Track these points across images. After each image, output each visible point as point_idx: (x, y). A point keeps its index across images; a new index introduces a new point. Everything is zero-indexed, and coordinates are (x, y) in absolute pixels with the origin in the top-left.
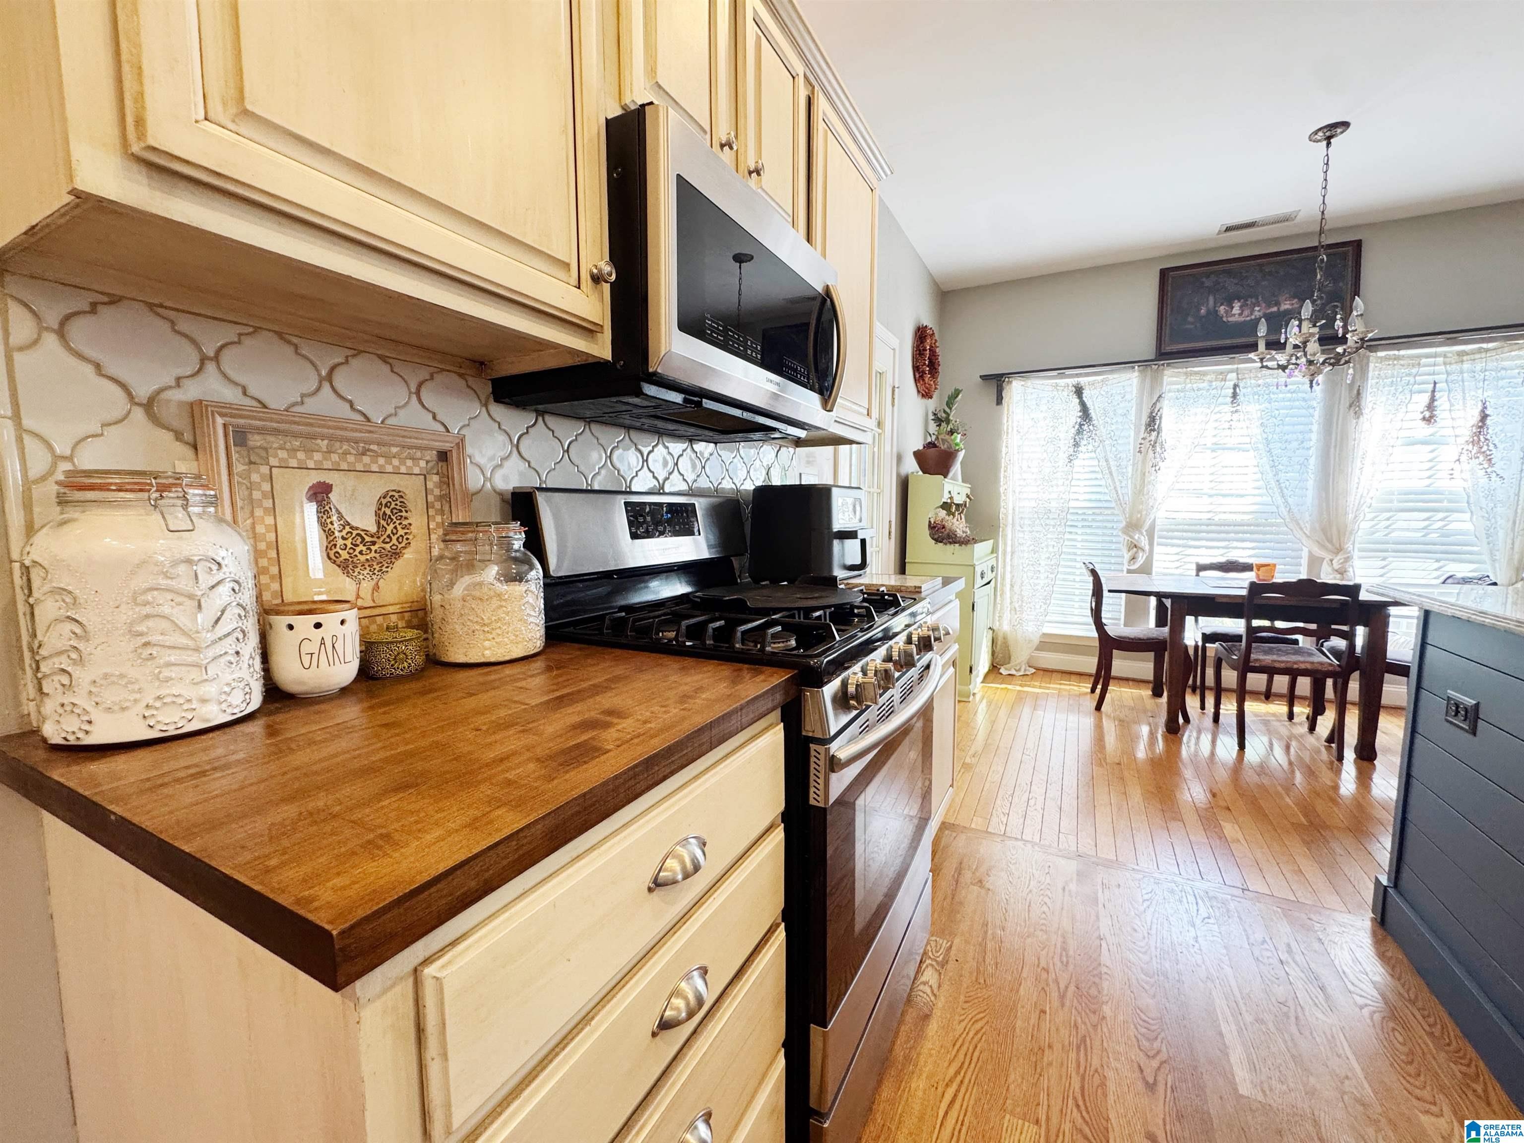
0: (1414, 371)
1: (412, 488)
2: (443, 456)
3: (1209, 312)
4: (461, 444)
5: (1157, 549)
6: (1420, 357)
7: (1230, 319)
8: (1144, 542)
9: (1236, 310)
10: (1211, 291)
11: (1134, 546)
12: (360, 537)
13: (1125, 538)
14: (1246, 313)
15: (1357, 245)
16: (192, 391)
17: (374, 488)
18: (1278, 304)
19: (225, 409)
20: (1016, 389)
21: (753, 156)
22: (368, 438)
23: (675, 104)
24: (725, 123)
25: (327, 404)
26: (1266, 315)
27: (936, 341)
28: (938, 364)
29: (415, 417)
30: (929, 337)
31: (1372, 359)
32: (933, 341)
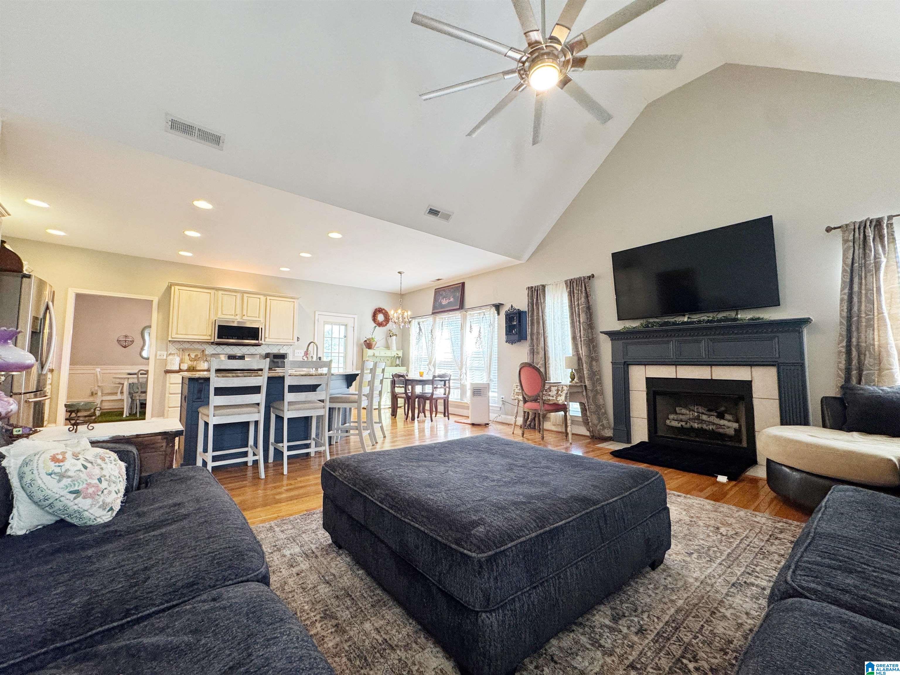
1: (199, 354)
2: (203, 350)
3: (441, 302)
5: (437, 370)
9: (444, 301)
10: (441, 295)
11: (429, 369)
12: (193, 358)
15: (463, 284)
16: (179, 347)
17: (195, 354)
18: (450, 299)
19: (182, 348)
20: (413, 322)
21: (245, 313)
22: (195, 350)
23: (227, 315)
24: (238, 311)
25: (191, 347)
26: (448, 302)
27: (386, 311)
28: (389, 317)
29: (200, 347)
30: (380, 311)
31: (467, 314)
32: (383, 311)
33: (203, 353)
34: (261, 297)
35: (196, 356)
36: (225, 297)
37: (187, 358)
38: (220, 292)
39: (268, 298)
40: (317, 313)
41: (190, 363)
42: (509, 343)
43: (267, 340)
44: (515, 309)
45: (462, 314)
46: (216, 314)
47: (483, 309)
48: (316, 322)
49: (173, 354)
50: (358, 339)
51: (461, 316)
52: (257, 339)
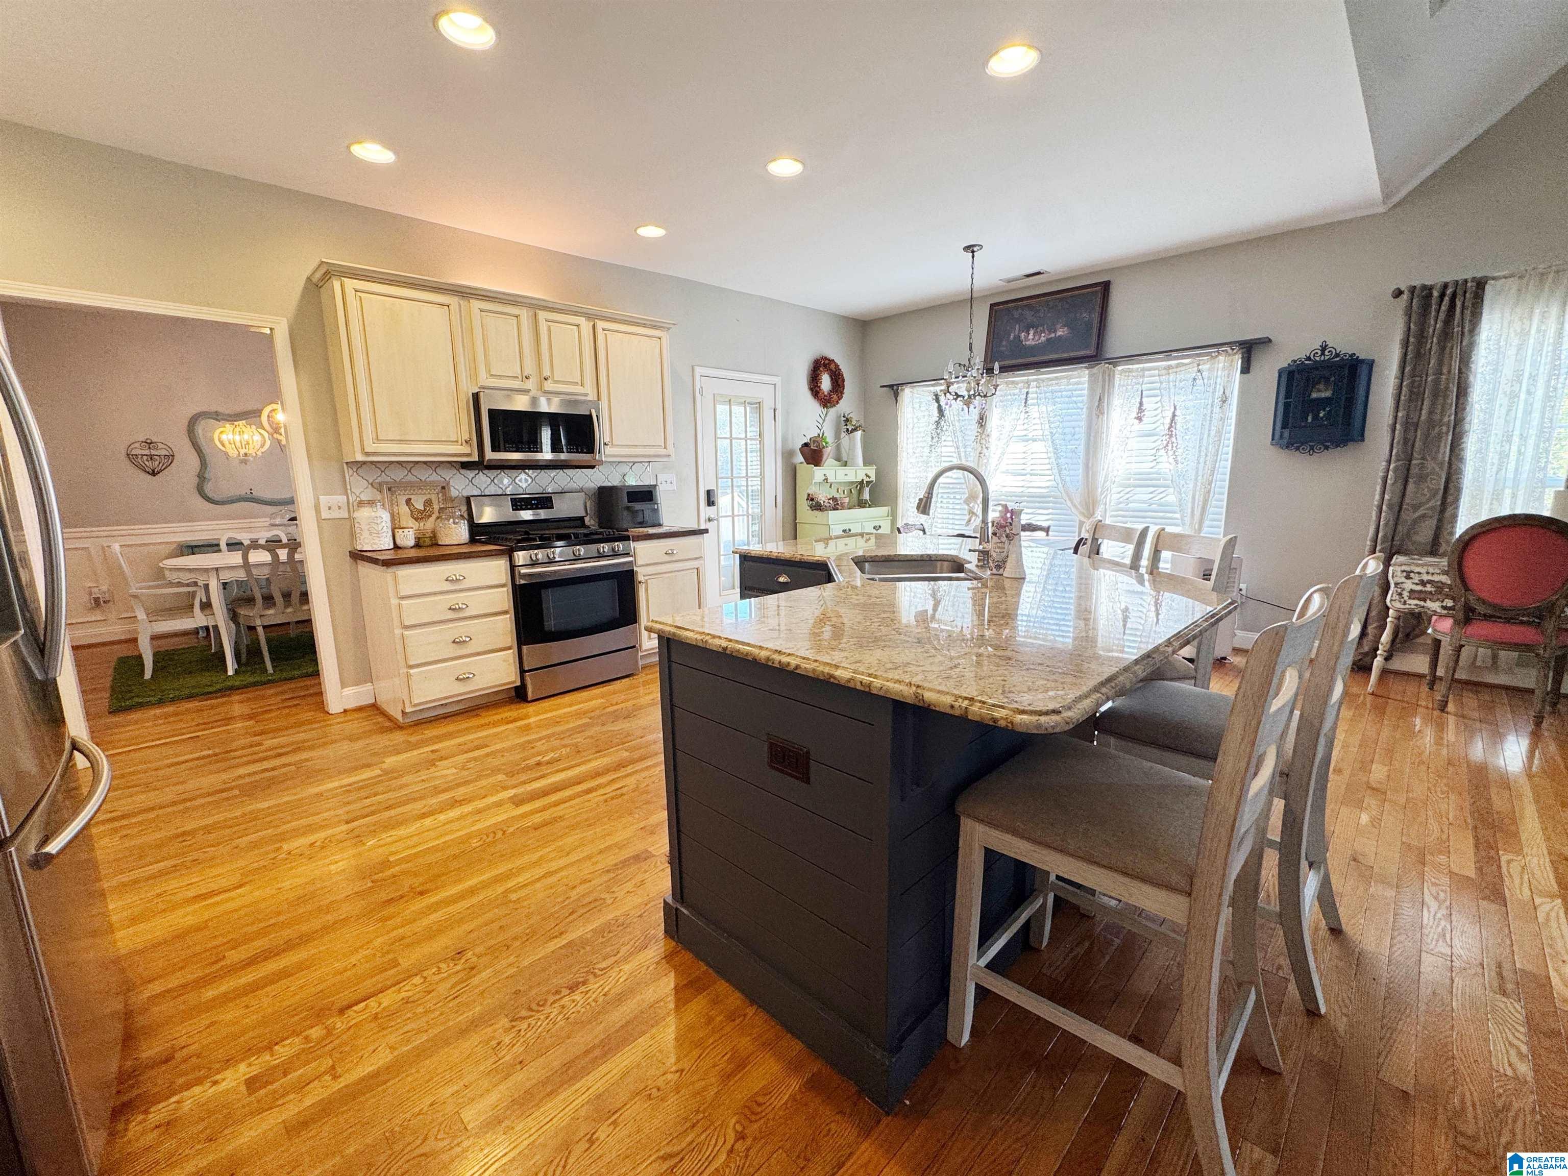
0: (1140, 381)
1: (434, 498)
2: (443, 488)
3: (1015, 337)
4: (448, 483)
6: (1143, 370)
7: (1027, 343)
9: (1031, 337)
10: (1018, 321)
11: (972, 513)
12: (420, 511)
13: (966, 507)
14: (1037, 338)
15: (1106, 286)
16: (379, 480)
17: (425, 498)
18: (1055, 331)
19: (387, 483)
20: (907, 394)
21: (547, 373)
22: (421, 486)
23: (500, 377)
24: (529, 369)
25: (410, 478)
26: (1048, 340)
27: (837, 366)
28: (843, 381)
29: (434, 477)
30: (825, 365)
31: (1117, 372)
32: (833, 366)
33: (444, 495)
34: (582, 320)
35: (428, 503)
36: (490, 320)
37: (404, 509)
38: (476, 305)
39: (600, 325)
40: (699, 371)
41: (415, 525)
42: (1297, 449)
43: (608, 450)
44: (1337, 355)
45: (1095, 370)
46: (474, 374)
47: (1183, 357)
48: (698, 396)
49: (371, 503)
50: (785, 440)
51: (1091, 376)
52: (591, 450)
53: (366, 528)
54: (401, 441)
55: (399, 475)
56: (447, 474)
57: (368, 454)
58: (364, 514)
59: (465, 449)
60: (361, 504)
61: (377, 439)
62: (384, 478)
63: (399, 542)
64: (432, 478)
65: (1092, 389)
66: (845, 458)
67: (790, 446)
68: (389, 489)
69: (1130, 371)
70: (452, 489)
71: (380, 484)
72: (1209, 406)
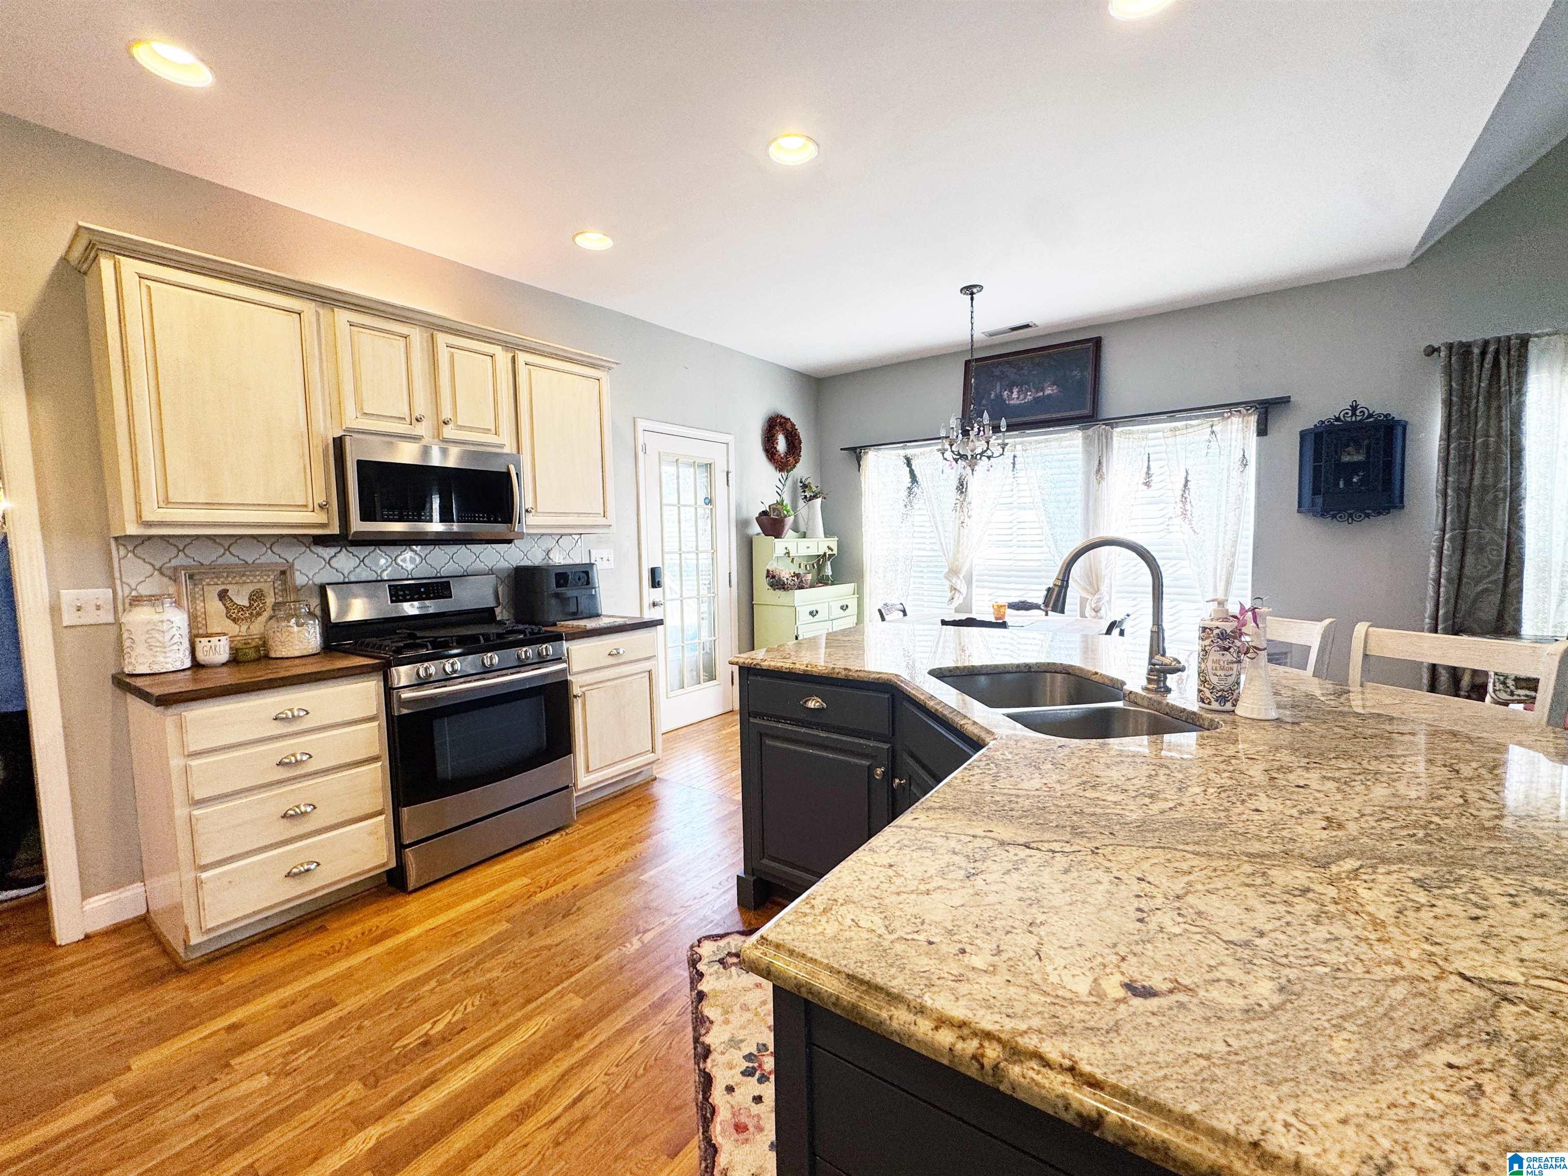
0: (1144, 443)
1: (267, 588)
2: (283, 573)
3: (996, 396)
4: (292, 566)
5: (975, 591)
6: (1147, 432)
7: (1011, 402)
8: (962, 586)
9: (1015, 395)
10: (1000, 379)
11: (954, 589)
12: (241, 608)
13: (947, 583)
14: (1022, 397)
15: (1096, 343)
16: (174, 563)
17: (251, 588)
18: (1043, 390)
19: (185, 568)
20: (871, 458)
21: (447, 415)
22: (246, 570)
23: (378, 416)
24: (422, 406)
25: (229, 559)
26: (1036, 400)
27: (793, 425)
28: (800, 442)
29: (269, 557)
30: (781, 424)
31: (1115, 434)
32: (789, 426)
33: (285, 582)
34: (497, 350)
36: (365, 338)
38: (343, 316)
39: (522, 357)
40: (641, 424)
42: (1334, 517)
43: (530, 519)
44: (1370, 416)
45: (1090, 432)
46: (336, 410)
47: (1190, 418)
48: (641, 454)
49: (154, 600)
50: (739, 508)
51: (1085, 438)
52: (508, 518)
53: (143, 638)
54: (209, 505)
55: (209, 556)
56: (290, 554)
57: (149, 524)
58: (140, 616)
59: (319, 517)
60: (136, 601)
61: (168, 502)
62: (181, 560)
63: (201, 657)
64: (263, 560)
65: (1088, 453)
66: (802, 528)
67: (745, 514)
68: (191, 577)
69: (1131, 433)
70: (297, 573)
71: (175, 569)
72: (1225, 471)
